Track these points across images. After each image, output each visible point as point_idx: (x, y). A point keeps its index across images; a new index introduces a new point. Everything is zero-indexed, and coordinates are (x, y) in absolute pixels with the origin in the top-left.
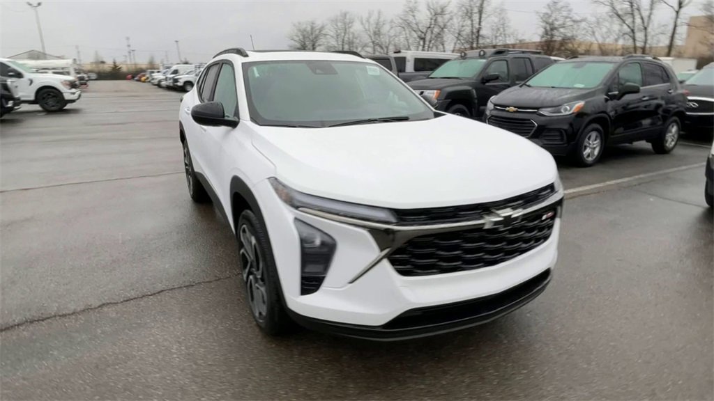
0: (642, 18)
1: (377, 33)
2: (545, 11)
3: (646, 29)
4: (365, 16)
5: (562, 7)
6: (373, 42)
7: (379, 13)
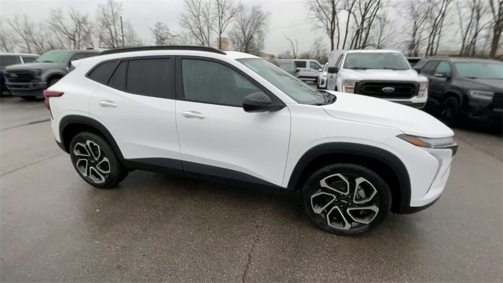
0: (206, 37)
1: (29, 32)
2: (155, 28)
3: (208, 43)
4: (12, 19)
5: (164, 27)
6: (26, 40)
7: (25, 17)
